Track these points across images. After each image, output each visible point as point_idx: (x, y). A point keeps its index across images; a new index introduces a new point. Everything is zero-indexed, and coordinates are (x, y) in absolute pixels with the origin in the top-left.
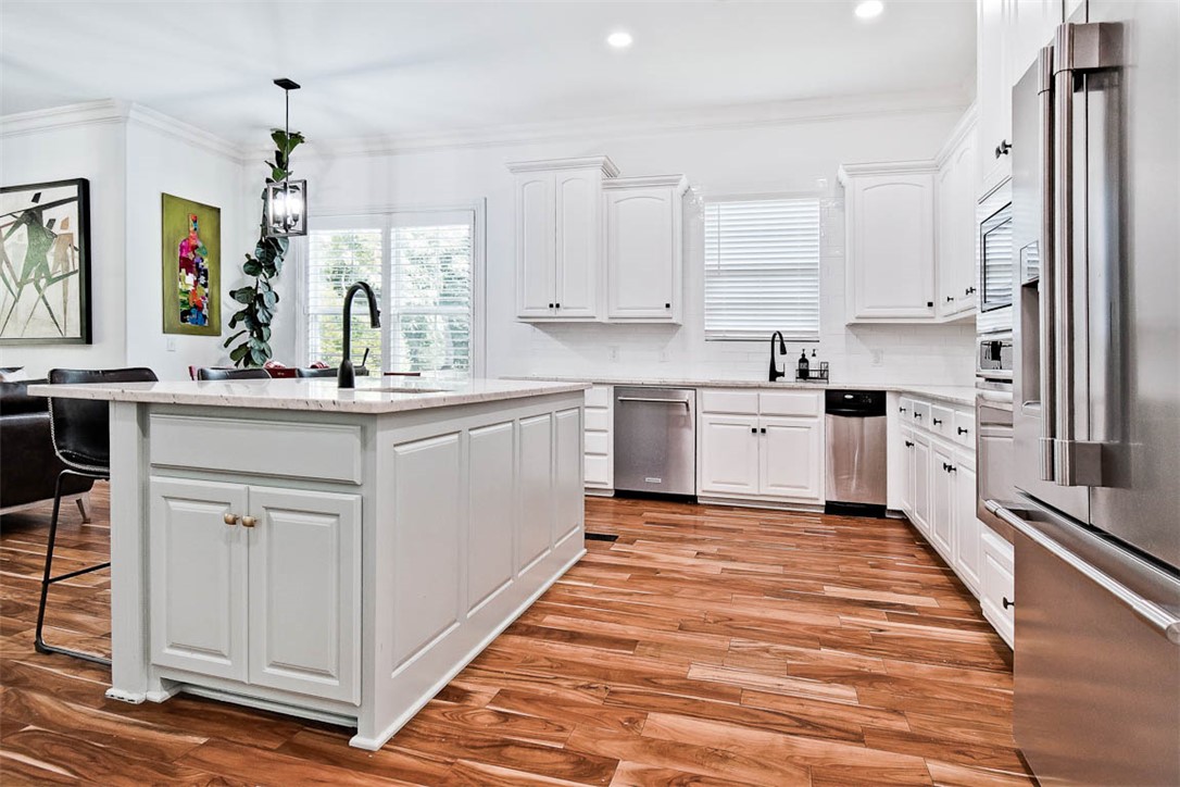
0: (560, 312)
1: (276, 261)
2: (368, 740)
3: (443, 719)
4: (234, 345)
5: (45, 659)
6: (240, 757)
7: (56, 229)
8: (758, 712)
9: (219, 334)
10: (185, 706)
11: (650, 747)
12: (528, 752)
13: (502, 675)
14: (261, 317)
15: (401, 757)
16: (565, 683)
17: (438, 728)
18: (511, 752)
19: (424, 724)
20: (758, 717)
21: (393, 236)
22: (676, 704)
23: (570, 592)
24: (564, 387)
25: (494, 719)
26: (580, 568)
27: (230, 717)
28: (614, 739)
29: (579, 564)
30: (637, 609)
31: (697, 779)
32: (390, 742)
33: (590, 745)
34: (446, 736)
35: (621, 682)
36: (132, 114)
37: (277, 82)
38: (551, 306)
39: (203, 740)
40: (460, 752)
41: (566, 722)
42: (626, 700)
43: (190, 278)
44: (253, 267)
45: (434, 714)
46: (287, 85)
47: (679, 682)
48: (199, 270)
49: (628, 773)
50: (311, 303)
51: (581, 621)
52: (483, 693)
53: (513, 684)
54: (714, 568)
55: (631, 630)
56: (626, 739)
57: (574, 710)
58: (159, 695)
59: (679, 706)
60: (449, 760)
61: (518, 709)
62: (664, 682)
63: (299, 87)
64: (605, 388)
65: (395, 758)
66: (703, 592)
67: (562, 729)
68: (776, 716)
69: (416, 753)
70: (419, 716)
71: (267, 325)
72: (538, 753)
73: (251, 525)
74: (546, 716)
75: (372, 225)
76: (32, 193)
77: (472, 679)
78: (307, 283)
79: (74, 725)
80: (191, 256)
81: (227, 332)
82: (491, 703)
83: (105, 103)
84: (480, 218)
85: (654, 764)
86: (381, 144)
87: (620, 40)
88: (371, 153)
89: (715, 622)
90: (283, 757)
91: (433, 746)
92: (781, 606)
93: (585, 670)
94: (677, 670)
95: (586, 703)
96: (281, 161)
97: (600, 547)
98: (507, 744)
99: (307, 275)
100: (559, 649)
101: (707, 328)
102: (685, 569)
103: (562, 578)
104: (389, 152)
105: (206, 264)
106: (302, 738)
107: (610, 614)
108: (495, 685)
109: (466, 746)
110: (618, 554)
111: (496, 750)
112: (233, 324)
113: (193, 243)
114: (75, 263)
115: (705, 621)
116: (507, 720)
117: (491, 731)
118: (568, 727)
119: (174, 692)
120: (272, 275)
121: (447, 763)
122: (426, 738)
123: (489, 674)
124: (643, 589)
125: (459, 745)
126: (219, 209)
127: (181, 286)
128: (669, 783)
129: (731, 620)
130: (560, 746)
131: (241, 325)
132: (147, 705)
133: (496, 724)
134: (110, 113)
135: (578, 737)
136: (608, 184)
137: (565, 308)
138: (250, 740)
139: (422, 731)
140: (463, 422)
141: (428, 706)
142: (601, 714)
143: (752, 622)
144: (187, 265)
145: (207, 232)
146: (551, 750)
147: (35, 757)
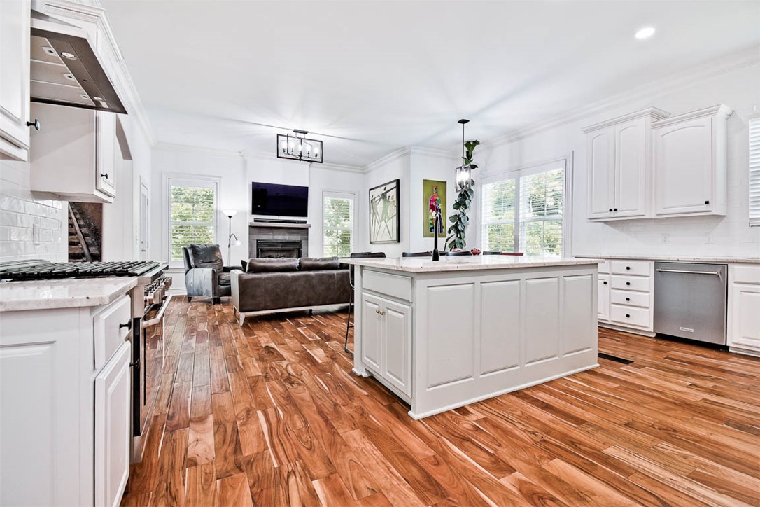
0: (617, 214)
1: (467, 202)
2: (415, 414)
3: (450, 419)
4: (450, 241)
5: (345, 354)
6: (372, 403)
7: (390, 200)
8: (634, 487)
9: (445, 236)
10: (371, 382)
11: (541, 474)
12: (474, 448)
13: (491, 411)
14: (460, 228)
15: (422, 426)
16: (520, 426)
17: (445, 421)
18: (467, 444)
19: (441, 418)
20: (632, 489)
21: (521, 181)
22: (579, 461)
23: (567, 384)
24: (582, 262)
25: (471, 428)
26: (587, 374)
27: (380, 389)
28: (523, 461)
29: (588, 371)
30: (604, 405)
31: (553, 499)
32: (423, 419)
33: (507, 458)
34: (446, 426)
35: (554, 438)
36: (412, 150)
37: (459, 122)
38: (611, 210)
39: (366, 394)
40: (446, 434)
41: (504, 442)
42: (549, 447)
43: (434, 213)
44: (457, 206)
45: (448, 416)
46: (463, 122)
47: (594, 451)
48: (437, 209)
49: (516, 479)
50: (483, 220)
51: (560, 401)
52: (476, 415)
53: (493, 417)
54: (696, 396)
55: (589, 416)
56: (530, 464)
57: (514, 440)
58: (365, 375)
59: (579, 463)
60: (439, 435)
61: (486, 428)
62: (583, 448)
63: (468, 121)
64: (647, 263)
65: (420, 426)
66: (669, 409)
67: (500, 445)
68: (647, 494)
69: (428, 427)
70: (442, 414)
71: (463, 232)
72: (479, 450)
73: (382, 314)
74: (496, 436)
75: (510, 177)
76: (384, 187)
77: (476, 408)
78: (481, 210)
79: (339, 376)
80: (434, 204)
81: (448, 235)
82: (476, 421)
83: (403, 148)
84: (569, 163)
85: (535, 482)
86: (515, 136)
87: (645, 33)
88: (511, 141)
89: (659, 429)
90: (385, 409)
91: (437, 428)
92: (734, 435)
93: (539, 425)
94: (599, 445)
95: (523, 439)
96: (469, 156)
97: (611, 365)
98: (468, 440)
99: (481, 207)
100: (533, 410)
101: (750, 217)
102: (668, 392)
103: (568, 376)
104: (520, 138)
105: (440, 207)
106: (396, 406)
107: (582, 403)
108: (484, 414)
109: (450, 433)
110: (624, 372)
111: (461, 440)
112: (450, 232)
113: (435, 198)
114: (395, 212)
115: (652, 426)
116: (476, 431)
117: (466, 432)
118: (504, 446)
119: (370, 375)
120: (466, 208)
121: (437, 436)
122: (437, 423)
123: (487, 409)
124: (621, 396)
125: (447, 432)
126: (446, 182)
127: (430, 217)
128: (535, 494)
129: (675, 431)
130: (492, 452)
131: (453, 232)
132: (361, 376)
133: (470, 430)
134: (404, 152)
135: (504, 453)
136: (656, 125)
137: (621, 211)
138: (379, 399)
139: (438, 420)
140: (477, 279)
141: (449, 412)
142: (527, 448)
143: (693, 437)
144: (433, 208)
145: (441, 193)
146: (487, 451)
147: (324, 382)
